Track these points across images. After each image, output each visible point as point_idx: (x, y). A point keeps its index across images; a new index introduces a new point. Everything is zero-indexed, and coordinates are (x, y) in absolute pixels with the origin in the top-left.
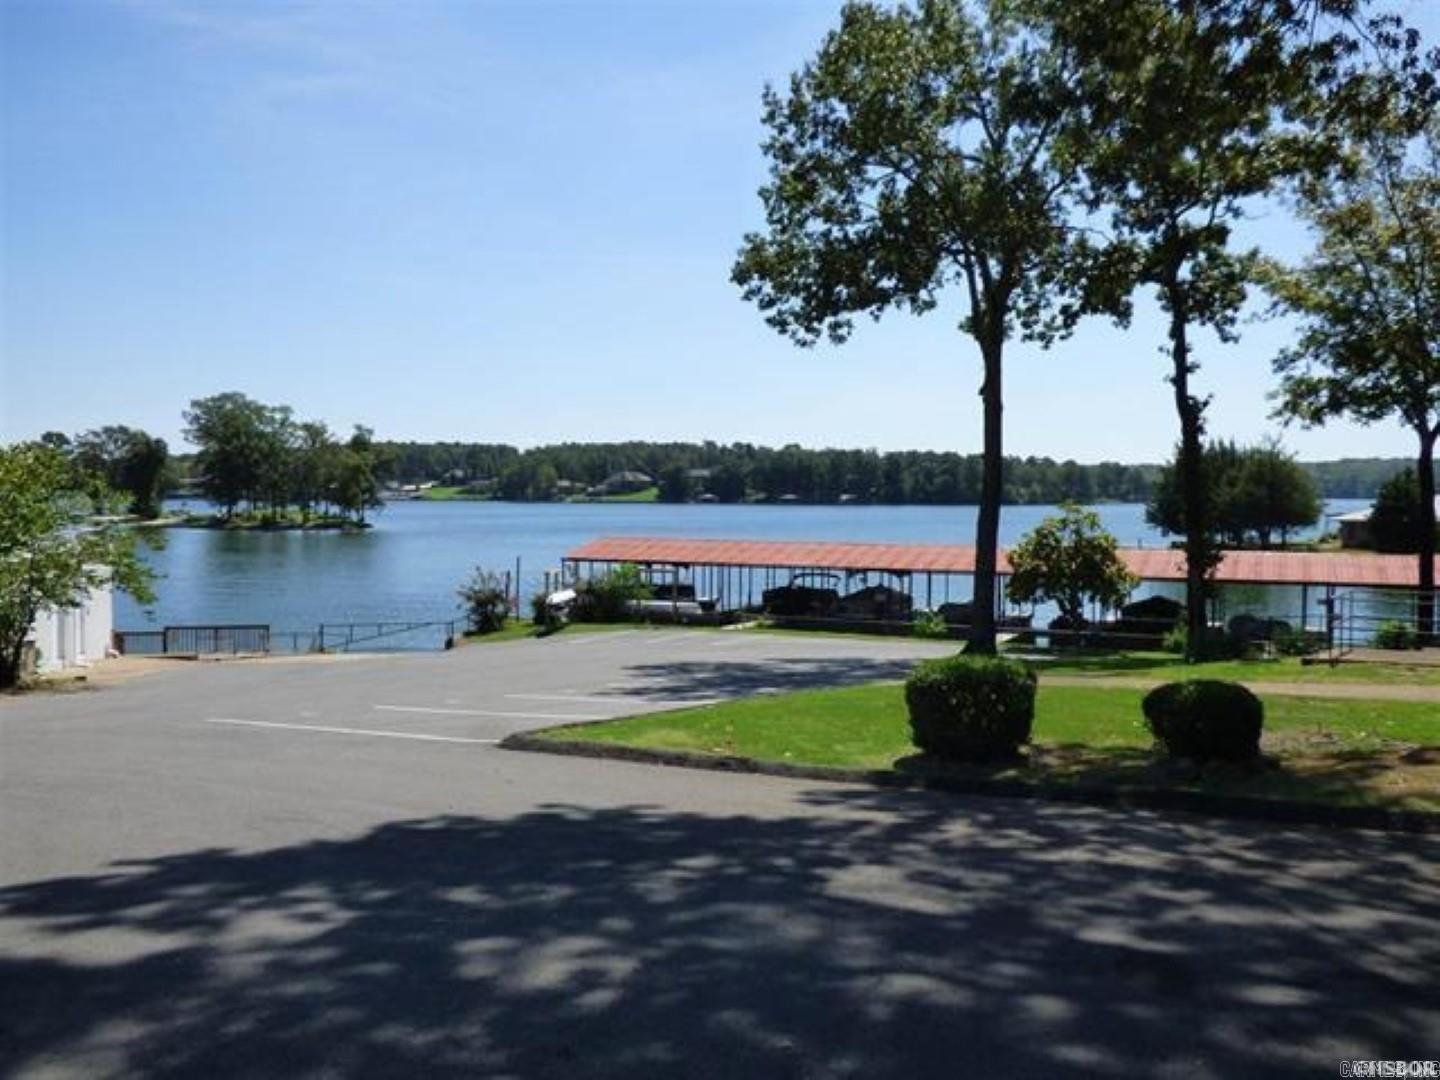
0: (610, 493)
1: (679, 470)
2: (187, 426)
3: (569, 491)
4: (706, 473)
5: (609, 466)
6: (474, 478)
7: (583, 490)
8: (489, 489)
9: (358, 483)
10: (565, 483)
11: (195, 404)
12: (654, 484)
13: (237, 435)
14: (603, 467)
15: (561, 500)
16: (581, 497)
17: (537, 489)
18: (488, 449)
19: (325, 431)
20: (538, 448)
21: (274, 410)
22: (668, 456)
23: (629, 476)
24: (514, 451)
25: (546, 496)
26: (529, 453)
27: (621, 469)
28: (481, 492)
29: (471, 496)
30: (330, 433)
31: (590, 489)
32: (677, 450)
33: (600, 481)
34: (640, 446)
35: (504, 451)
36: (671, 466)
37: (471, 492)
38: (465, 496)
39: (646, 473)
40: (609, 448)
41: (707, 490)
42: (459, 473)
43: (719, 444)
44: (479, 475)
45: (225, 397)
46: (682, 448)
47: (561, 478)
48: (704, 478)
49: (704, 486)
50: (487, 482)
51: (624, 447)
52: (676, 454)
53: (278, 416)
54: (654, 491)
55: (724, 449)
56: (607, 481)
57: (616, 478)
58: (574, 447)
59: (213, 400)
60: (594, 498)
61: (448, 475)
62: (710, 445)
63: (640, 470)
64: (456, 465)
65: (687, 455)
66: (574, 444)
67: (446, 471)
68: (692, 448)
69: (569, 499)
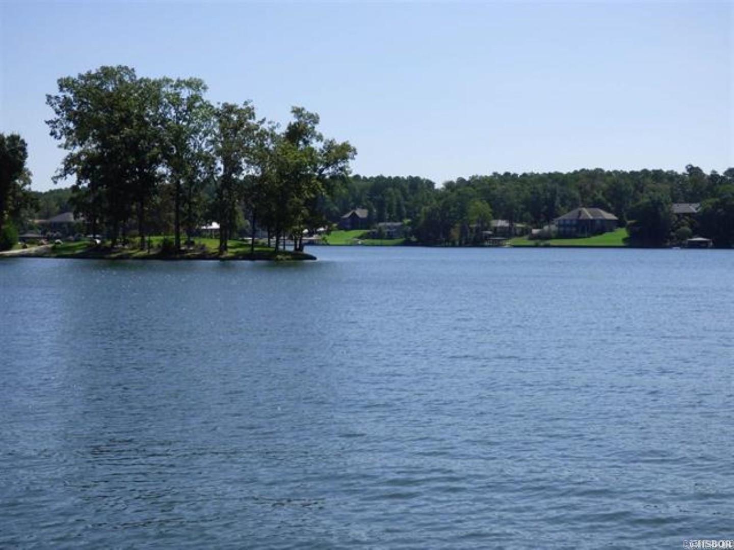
0: (561, 235)
1: (657, 205)
2: (53, 116)
3: (507, 234)
4: (693, 208)
5: (557, 202)
6: (381, 219)
7: (524, 232)
8: (400, 231)
9: (299, 192)
10: (501, 223)
11: (64, 84)
12: (620, 224)
13: (125, 121)
14: (550, 203)
15: (497, 245)
16: (524, 240)
17: (463, 231)
18: (396, 182)
19: (252, 115)
20: (461, 181)
21: (179, 84)
22: (640, 188)
23: (588, 213)
24: (430, 184)
25: (477, 240)
26: (449, 185)
27: (574, 205)
28: (390, 237)
29: (378, 242)
30: (258, 118)
31: (535, 231)
32: (649, 180)
33: (549, 221)
34: (597, 174)
35: (415, 184)
36: (644, 200)
37: (378, 236)
38: (367, 241)
39: (608, 210)
40: (555, 178)
41: (696, 233)
42: (362, 213)
43: (707, 172)
44: (387, 216)
45: (107, 73)
46: (658, 175)
47: (496, 217)
48: (690, 215)
49: (691, 226)
50: (398, 224)
51: (576, 176)
52: (649, 182)
53: (185, 93)
54: (623, 233)
55: (714, 176)
56: (556, 221)
57: (568, 216)
58: (508, 177)
59: (89, 76)
60: (541, 241)
61: (347, 216)
62: (694, 171)
63: (598, 204)
64: (358, 203)
65: (665, 186)
66: (507, 174)
67: (346, 211)
68: (671, 177)
69: (508, 243)
